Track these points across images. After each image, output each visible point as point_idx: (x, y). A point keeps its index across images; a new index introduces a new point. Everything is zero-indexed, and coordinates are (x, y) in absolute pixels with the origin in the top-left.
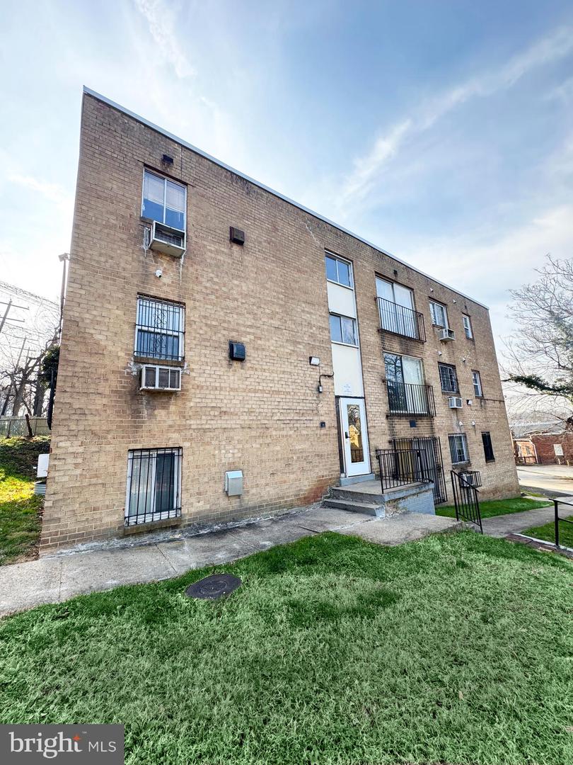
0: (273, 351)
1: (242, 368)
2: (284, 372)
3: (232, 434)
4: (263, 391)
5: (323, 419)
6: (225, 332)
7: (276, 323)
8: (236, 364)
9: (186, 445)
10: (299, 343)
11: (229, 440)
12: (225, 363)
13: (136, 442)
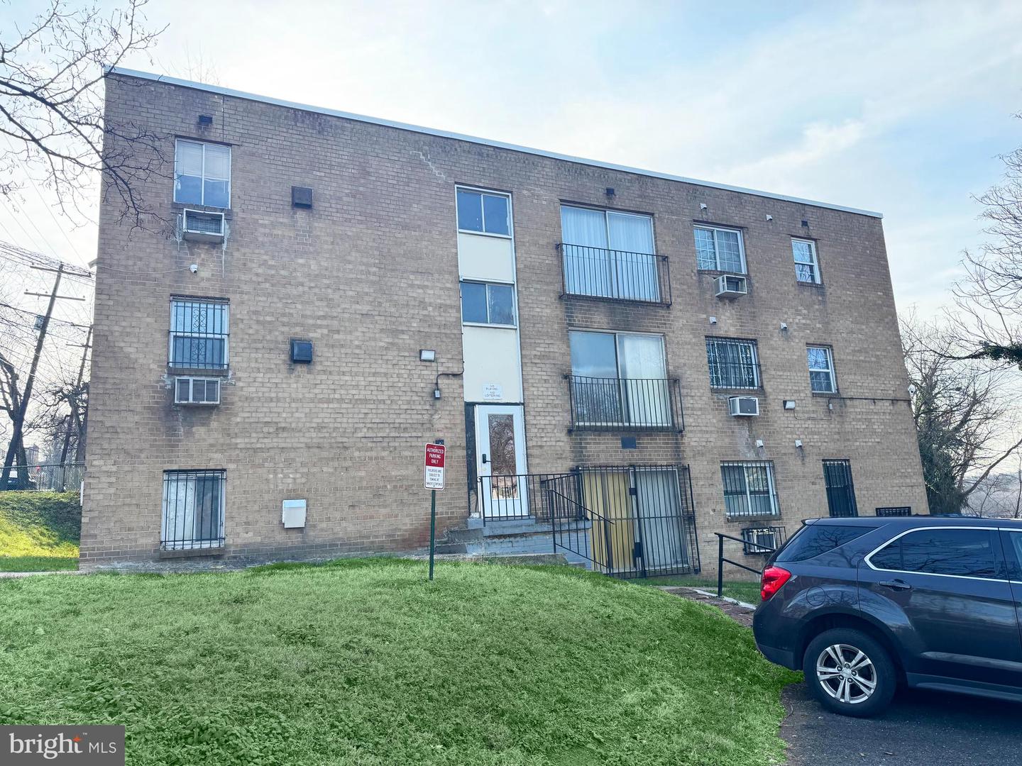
0: (358, 347)
1: (309, 372)
2: (375, 374)
3: (292, 455)
4: (341, 400)
5: (440, 435)
6: (286, 329)
7: (365, 308)
8: (300, 369)
9: (231, 466)
10: (403, 332)
11: (289, 463)
12: (283, 368)
13: (171, 462)
